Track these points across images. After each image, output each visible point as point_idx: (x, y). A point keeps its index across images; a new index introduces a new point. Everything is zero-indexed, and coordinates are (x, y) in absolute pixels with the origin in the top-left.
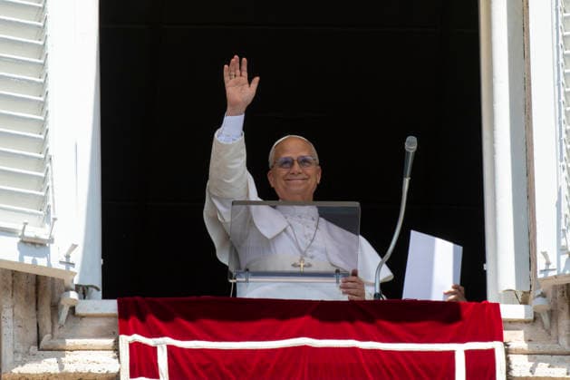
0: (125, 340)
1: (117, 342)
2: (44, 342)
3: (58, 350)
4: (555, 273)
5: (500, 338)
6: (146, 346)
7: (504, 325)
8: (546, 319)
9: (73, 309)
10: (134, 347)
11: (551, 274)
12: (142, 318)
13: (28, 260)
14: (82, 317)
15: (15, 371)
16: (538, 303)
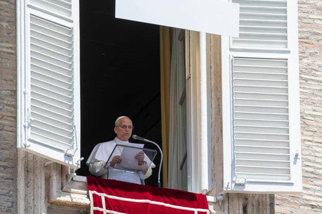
0: (91, 193)
1: (88, 193)
2: (64, 189)
3: (69, 193)
4: (230, 189)
5: (208, 209)
6: (98, 196)
7: (208, 203)
8: (220, 203)
9: (72, 179)
10: (94, 195)
11: (229, 189)
12: (96, 185)
13: (67, 162)
14: (74, 181)
15: (57, 199)
16: (220, 198)
